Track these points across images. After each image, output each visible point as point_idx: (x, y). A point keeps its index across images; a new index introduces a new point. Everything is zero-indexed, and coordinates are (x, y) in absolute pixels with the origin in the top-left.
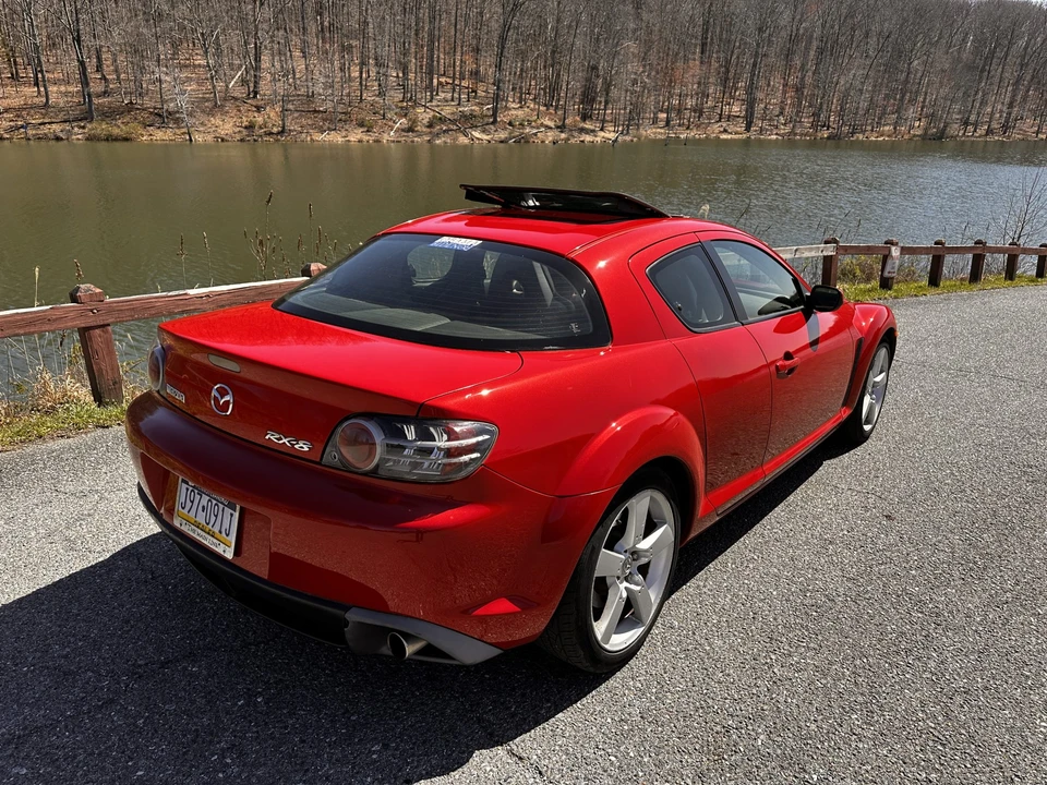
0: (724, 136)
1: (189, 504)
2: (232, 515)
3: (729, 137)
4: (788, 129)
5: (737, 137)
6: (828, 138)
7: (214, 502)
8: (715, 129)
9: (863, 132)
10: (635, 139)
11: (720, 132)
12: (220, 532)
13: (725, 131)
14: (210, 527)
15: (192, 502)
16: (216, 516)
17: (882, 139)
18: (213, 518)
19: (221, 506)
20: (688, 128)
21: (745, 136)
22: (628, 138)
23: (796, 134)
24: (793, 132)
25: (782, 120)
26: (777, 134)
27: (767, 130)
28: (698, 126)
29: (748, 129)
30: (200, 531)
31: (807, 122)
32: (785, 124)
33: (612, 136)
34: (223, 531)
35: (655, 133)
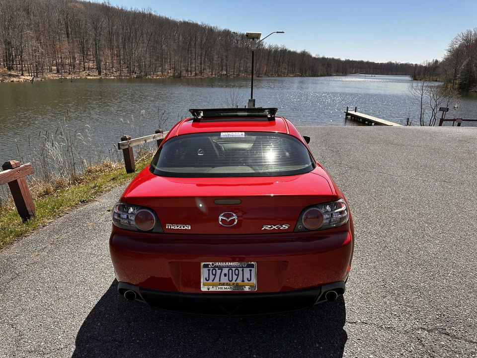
0: (89, 77)
1: (212, 277)
2: (251, 270)
3: (92, 78)
4: (118, 74)
5: (95, 77)
6: (137, 77)
7: (234, 269)
8: (83, 74)
9: (150, 75)
10: (43, 80)
11: (86, 75)
12: (243, 281)
13: (89, 75)
14: (234, 281)
15: (215, 275)
16: (238, 275)
17: (158, 78)
18: (235, 277)
19: (240, 269)
20: (69, 74)
21: (99, 77)
22: (39, 79)
23: (122, 76)
24: (120, 75)
25: (114, 69)
26: (113, 76)
27: (109, 74)
28: (75, 73)
29: (100, 73)
30: (226, 287)
31: (125, 70)
32: (116, 72)
33: (30, 78)
34: (245, 280)
35: (53, 76)
